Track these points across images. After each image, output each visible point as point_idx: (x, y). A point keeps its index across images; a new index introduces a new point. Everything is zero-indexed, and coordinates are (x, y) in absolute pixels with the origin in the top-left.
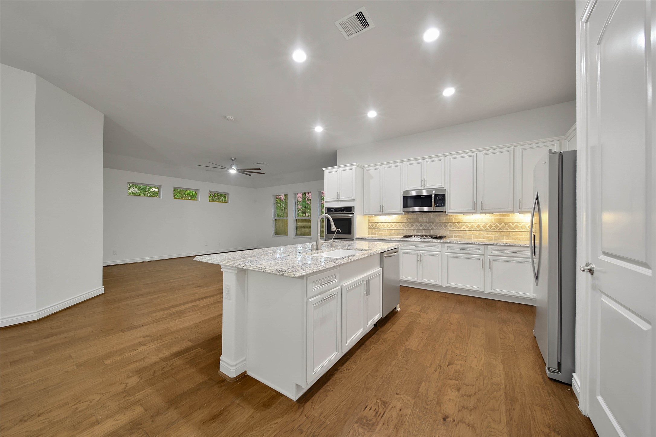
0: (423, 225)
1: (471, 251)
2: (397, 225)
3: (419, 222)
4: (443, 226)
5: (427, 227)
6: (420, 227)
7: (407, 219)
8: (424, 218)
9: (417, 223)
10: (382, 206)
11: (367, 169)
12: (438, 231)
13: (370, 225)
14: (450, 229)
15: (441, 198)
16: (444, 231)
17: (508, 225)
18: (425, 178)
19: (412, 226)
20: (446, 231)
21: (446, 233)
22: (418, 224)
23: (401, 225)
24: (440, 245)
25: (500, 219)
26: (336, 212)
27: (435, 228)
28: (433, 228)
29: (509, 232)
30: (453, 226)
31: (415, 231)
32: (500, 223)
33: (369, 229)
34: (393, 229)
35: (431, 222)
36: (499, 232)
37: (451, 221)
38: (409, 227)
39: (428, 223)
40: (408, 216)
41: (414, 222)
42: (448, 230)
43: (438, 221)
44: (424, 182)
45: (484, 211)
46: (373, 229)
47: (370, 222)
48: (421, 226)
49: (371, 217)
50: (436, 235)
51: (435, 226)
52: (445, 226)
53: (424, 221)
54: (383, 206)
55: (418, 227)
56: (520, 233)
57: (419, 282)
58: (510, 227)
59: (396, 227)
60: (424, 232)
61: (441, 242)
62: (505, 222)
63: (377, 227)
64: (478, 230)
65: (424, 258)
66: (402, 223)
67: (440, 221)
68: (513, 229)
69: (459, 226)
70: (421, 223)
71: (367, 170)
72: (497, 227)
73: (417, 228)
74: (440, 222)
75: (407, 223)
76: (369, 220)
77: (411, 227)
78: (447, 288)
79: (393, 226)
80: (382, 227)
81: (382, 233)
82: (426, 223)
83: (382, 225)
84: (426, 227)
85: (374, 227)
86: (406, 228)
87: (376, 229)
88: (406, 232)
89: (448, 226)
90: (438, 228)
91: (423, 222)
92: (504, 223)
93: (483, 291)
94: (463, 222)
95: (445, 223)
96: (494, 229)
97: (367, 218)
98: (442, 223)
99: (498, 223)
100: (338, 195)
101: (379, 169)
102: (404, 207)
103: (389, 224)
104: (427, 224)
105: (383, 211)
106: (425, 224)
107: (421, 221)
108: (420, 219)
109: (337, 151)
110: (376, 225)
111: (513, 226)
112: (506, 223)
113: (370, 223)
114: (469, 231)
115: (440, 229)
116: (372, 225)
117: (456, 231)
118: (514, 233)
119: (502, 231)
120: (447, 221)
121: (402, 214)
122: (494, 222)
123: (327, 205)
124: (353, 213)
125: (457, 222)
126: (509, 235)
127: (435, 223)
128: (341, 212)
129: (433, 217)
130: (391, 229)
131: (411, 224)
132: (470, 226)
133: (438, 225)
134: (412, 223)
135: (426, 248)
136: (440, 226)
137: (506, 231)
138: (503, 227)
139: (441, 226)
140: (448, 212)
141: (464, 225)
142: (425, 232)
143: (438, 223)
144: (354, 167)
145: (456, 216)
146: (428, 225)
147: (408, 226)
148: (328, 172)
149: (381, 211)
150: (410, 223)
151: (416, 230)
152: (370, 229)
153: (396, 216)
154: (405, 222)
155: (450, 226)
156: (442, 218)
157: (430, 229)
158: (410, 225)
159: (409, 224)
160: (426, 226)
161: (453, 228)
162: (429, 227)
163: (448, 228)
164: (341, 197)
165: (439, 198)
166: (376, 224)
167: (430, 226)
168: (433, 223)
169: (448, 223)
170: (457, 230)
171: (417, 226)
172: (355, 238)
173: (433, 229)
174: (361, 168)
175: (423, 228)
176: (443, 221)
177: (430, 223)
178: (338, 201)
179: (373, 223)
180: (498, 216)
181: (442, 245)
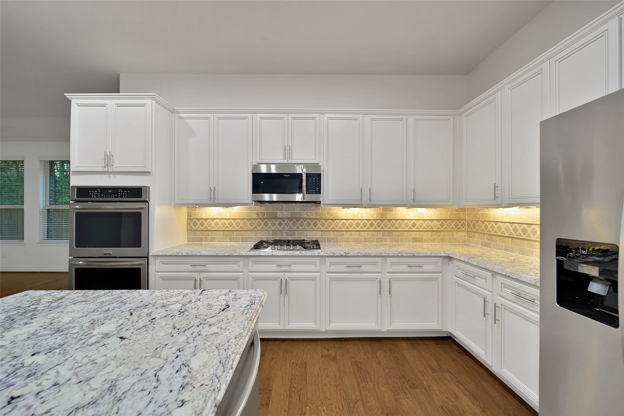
0: (284, 223)
1: (364, 268)
2: (241, 223)
3: (277, 218)
4: (312, 223)
5: (289, 227)
6: (278, 226)
7: (258, 214)
8: (285, 212)
9: (273, 220)
10: (212, 189)
11: (183, 115)
12: (305, 232)
13: (191, 224)
14: (322, 229)
15: (316, 179)
16: (313, 232)
17: (391, 223)
18: (290, 144)
19: (266, 224)
20: (316, 232)
21: (316, 235)
22: (275, 222)
23: (248, 223)
24: (318, 261)
25: (382, 215)
26: (101, 197)
27: (301, 228)
28: (298, 227)
29: (392, 232)
30: (326, 224)
31: (271, 232)
32: (382, 220)
33: (188, 230)
34: (233, 231)
35: (294, 218)
36: (381, 232)
37: (324, 217)
38: (261, 227)
39: (290, 219)
40: (260, 209)
41: (269, 219)
42: (319, 230)
43: (306, 216)
44: (288, 151)
45: (372, 203)
46: (196, 230)
47: (190, 218)
48: (280, 224)
49: (194, 209)
50: (302, 238)
51: (301, 224)
52: (315, 225)
53: (285, 216)
54: (215, 190)
55: (275, 227)
56: (403, 232)
57: (283, 330)
58: (393, 225)
59: (240, 227)
60: (284, 234)
61: (320, 255)
62: (388, 218)
63: (204, 226)
64: (357, 229)
65: (292, 285)
66: (250, 219)
67: (308, 216)
68: (396, 228)
69: (333, 224)
70: (280, 220)
71: (182, 118)
72: (379, 225)
73: (273, 228)
74: (308, 219)
75: (257, 219)
76: (189, 215)
77: (264, 226)
78: (327, 332)
79: (234, 225)
80: (213, 227)
81: (214, 238)
82: (287, 220)
83: (213, 223)
84: (287, 226)
85: (199, 227)
86: (255, 227)
87: (202, 230)
88: (256, 235)
89: (319, 225)
90: (305, 227)
91: (284, 219)
92: (387, 220)
93: (380, 330)
94: (339, 218)
95: (316, 220)
96: (375, 228)
97: (184, 212)
98: (312, 219)
99: (380, 220)
100: (108, 159)
101: (207, 118)
102: (254, 192)
103: (227, 223)
104: (289, 222)
105: (214, 198)
106: (285, 222)
107: (281, 217)
108: (279, 214)
109: (119, 74)
110: (202, 224)
111: (396, 224)
112: (389, 220)
113: (191, 220)
114: (346, 231)
115: (308, 228)
116: (195, 224)
117: (330, 232)
118: (397, 233)
119: (385, 231)
120: (317, 217)
121: (251, 204)
122: (376, 218)
123: (76, 181)
124: (147, 202)
125: (331, 218)
126: (392, 236)
127: (301, 220)
128: (115, 197)
129: (298, 210)
130: (231, 231)
131: (264, 222)
132: (347, 223)
133: (305, 223)
134: (266, 220)
135: (294, 267)
136: (308, 224)
137: (389, 231)
138: (386, 225)
139: (310, 224)
140: (325, 203)
141: (340, 223)
142: (286, 233)
143: (305, 219)
144: (148, 102)
145: (330, 209)
146: (291, 223)
147: (259, 224)
148: (79, 105)
149: (211, 198)
150: (263, 219)
151: (273, 230)
152: (190, 230)
153: (238, 207)
154: (254, 217)
155: (322, 224)
156: (312, 212)
157: (294, 228)
158: (262, 223)
159: (261, 221)
160: (287, 224)
161: (326, 228)
162: (292, 227)
163: (319, 228)
164: (115, 165)
165: (312, 179)
166: (202, 222)
167: (294, 224)
168: (298, 220)
169: (319, 219)
170: (332, 231)
171: (273, 225)
172: (150, 254)
173: (298, 229)
174: (171, 112)
175: (284, 227)
176: (312, 217)
177: (294, 220)
178: (108, 173)
179: (197, 219)
180: (380, 210)
181: (320, 261)
